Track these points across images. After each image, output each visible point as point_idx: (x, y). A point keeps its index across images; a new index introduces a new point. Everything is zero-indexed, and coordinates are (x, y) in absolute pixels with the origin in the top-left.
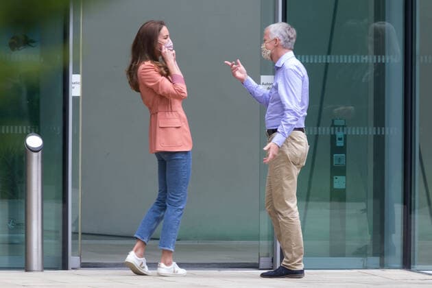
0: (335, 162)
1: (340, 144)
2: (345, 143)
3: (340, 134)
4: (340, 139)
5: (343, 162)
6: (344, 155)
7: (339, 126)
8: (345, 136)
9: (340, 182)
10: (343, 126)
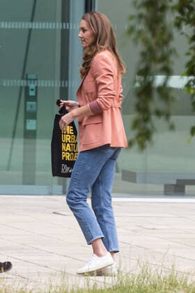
0: (28, 109)
1: (32, 93)
2: (36, 93)
3: (32, 86)
4: (32, 90)
5: (34, 109)
6: (34, 103)
7: (31, 80)
8: (36, 87)
9: (31, 125)
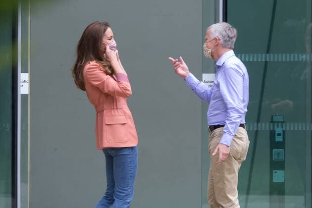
0: (275, 157)
1: (279, 139)
2: (284, 138)
3: (279, 130)
4: (279, 135)
5: (282, 157)
6: (283, 150)
7: (278, 122)
8: (284, 132)
9: (279, 176)
10: (282, 122)
